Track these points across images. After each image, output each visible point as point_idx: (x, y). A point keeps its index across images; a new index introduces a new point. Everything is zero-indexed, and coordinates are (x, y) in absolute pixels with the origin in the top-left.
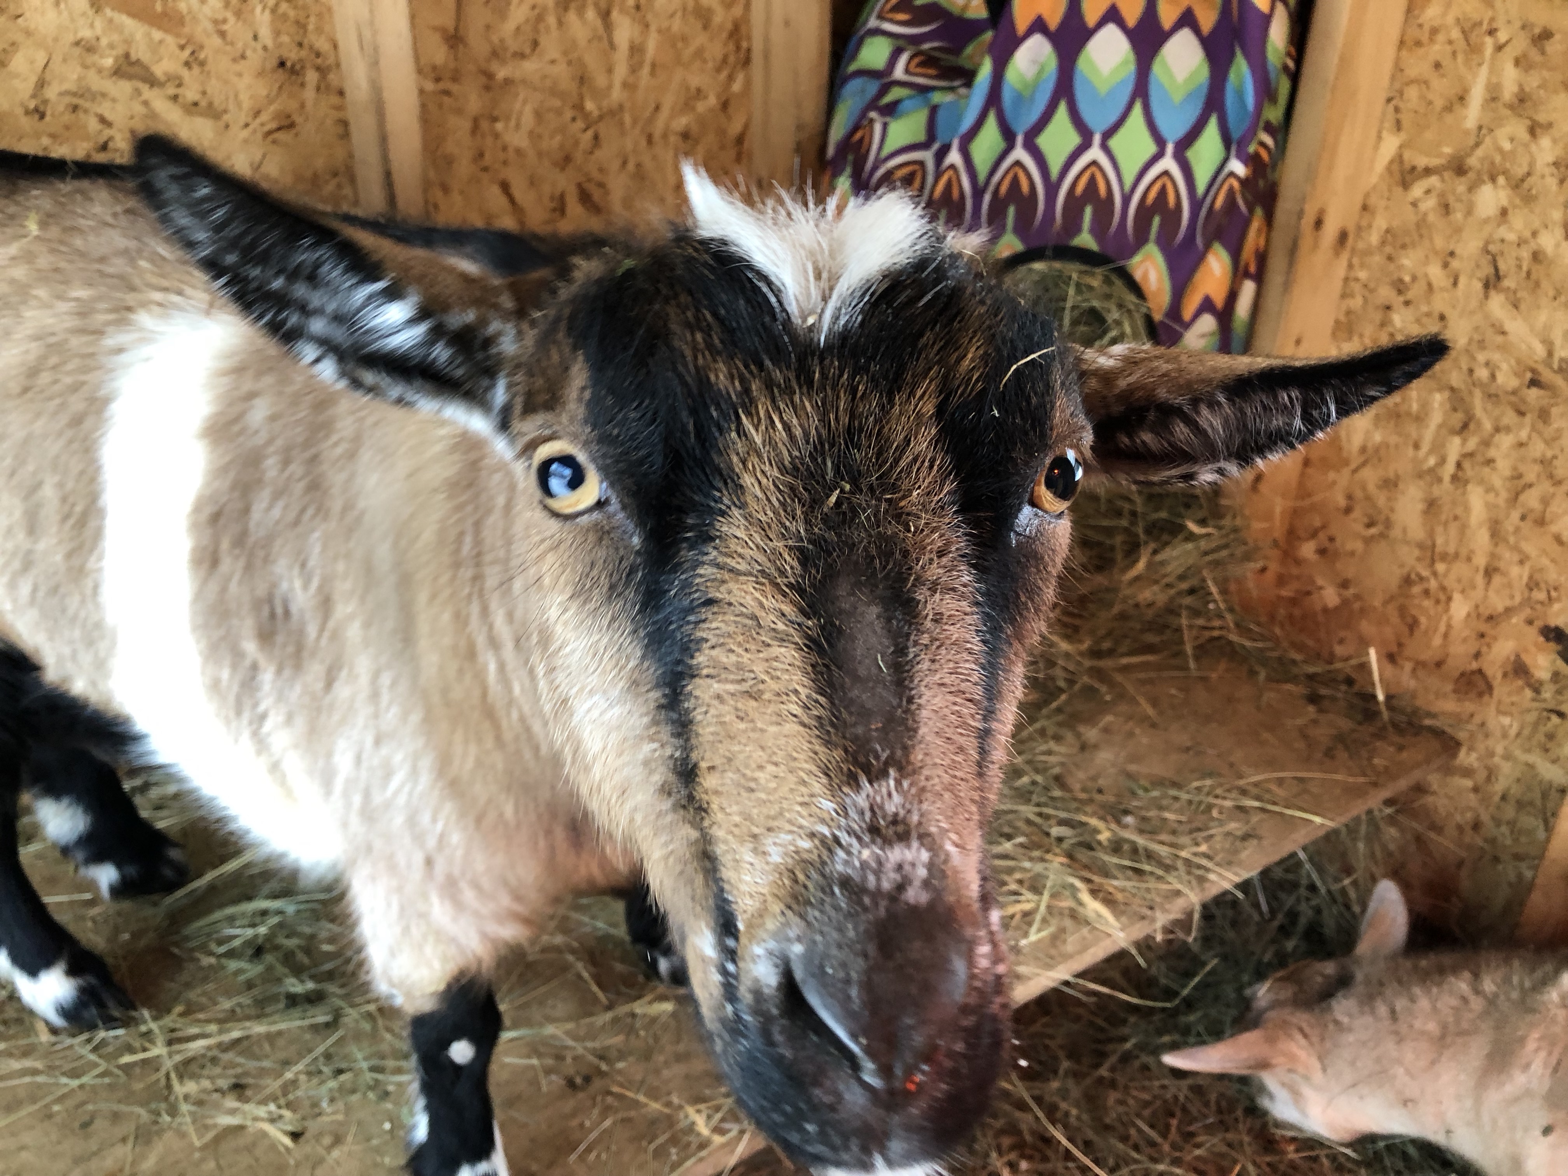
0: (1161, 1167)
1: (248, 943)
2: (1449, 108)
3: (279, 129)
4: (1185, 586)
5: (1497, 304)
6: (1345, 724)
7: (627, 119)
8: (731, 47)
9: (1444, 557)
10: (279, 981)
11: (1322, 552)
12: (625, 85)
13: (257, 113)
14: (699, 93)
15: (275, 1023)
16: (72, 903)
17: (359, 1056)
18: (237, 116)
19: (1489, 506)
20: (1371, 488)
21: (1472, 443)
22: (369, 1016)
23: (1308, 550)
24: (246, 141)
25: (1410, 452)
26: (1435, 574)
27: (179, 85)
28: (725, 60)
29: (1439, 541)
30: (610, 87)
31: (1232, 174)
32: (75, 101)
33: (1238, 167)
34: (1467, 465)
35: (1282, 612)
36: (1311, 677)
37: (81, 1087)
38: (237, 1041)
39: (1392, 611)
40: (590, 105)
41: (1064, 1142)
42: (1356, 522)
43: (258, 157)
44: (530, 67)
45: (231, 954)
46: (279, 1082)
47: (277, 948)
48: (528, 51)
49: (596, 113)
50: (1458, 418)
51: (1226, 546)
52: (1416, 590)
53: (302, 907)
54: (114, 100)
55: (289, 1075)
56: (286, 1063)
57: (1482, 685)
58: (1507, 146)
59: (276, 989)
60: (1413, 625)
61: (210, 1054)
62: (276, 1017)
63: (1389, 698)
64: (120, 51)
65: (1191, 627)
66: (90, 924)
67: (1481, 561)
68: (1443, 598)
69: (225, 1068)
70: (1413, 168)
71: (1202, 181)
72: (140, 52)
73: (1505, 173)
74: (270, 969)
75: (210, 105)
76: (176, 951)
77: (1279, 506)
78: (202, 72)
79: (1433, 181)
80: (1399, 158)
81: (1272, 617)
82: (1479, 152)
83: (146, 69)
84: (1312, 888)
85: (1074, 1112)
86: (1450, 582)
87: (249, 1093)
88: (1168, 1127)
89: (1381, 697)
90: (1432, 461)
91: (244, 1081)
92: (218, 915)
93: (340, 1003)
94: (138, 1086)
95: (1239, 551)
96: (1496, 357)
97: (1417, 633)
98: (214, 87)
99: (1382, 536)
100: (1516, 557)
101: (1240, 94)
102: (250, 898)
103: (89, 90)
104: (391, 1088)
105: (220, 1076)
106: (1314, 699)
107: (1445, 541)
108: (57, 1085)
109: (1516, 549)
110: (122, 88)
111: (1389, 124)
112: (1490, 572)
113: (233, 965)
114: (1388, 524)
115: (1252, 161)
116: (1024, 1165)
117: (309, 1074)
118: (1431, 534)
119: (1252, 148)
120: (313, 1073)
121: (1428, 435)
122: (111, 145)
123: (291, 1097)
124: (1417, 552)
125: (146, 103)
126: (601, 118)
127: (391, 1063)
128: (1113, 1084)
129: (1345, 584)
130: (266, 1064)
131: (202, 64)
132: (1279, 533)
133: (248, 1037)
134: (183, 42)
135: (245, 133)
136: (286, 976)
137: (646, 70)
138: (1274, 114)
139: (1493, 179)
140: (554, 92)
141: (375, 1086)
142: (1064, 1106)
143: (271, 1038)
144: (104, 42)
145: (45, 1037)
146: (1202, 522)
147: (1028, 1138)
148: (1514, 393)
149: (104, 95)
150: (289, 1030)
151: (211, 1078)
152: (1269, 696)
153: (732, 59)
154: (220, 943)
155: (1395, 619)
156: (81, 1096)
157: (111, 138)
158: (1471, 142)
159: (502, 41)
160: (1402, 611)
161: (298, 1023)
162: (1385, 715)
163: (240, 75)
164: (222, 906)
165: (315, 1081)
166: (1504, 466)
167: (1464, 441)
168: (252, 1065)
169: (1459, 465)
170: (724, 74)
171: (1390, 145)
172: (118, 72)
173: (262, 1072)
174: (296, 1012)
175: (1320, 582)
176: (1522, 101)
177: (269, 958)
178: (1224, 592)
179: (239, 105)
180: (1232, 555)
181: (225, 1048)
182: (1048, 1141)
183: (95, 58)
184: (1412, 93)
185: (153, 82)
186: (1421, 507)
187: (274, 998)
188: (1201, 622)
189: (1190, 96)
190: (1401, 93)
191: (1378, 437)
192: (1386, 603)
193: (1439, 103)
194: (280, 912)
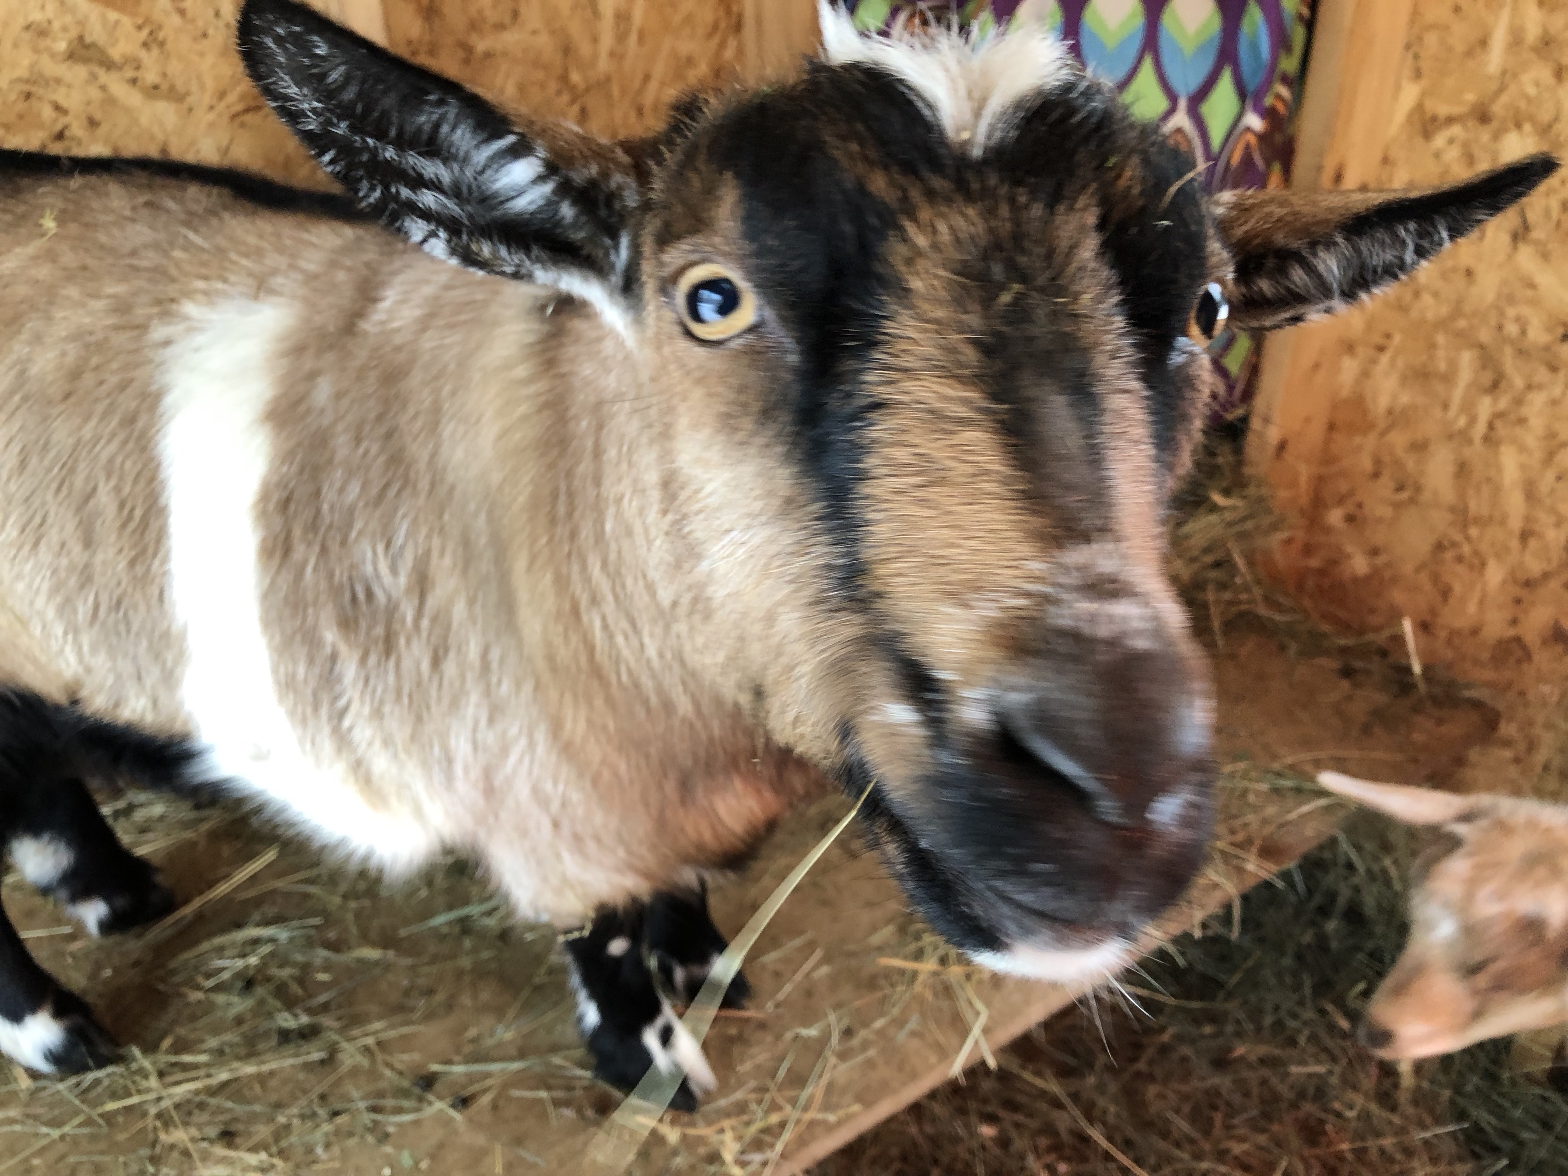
0: (1205, 1165)
1: (238, 975)
2: (1469, 53)
3: (247, 111)
4: (1209, 559)
5: (1526, 258)
6: (1381, 698)
7: (616, 91)
8: (721, 13)
9: (1477, 521)
10: (270, 1015)
11: (1350, 519)
12: (612, 54)
13: (222, 95)
14: (690, 61)
15: (264, 1062)
16: (52, 938)
17: (355, 1094)
18: (201, 98)
19: (1523, 467)
20: (1400, 452)
21: (1503, 403)
22: (367, 1050)
23: (1335, 517)
24: (211, 125)
25: (1438, 412)
26: (1468, 539)
27: (138, 68)
28: (715, 28)
29: (1473, 505)
30: (595, 57)
31: (1248, 129)
32: (27, 88)
33: (1254, 122)
34: (1499, 424)
35: (1310, 583)
36: (1344, 651)
37: (62, 1138)
38: (225, 1085)
39: (1424, 579)
40: (575, 77)
41: (1104, 1143)
42: (1385, 487)
43: (225, 142)
44: (511, 39)
45: (219, 988)
46: (271, 1127)
47: (268, 979)
48: (507, 20)
49: (582, 86)
50: (1487, 378)
51: (1251, 516)
52: (1449, 555)
53: (296, 933)
54: (69, 86)
55: (282, 1119)
56: (278, 1106)
57: (1519, 653)
58: (1532, 91)
59: (265, 1025)
60: (1446, 593)
61: (198, 1099)
62: (268, 1056)
63: (1427, 669)
64: (74, 33)
65: (1218, 602)
66: (70, 960)
67: (1516, 523)
68: (1476, 561)
69: (213, 1113)
70: (1434, 119)
71: (1217, 136)
72: (96, 33)
73: (1531, 119)
74: (262, 1002)
75: (172, 88)
76: (161, 987)
77: (1304, 473)
78: (162, 53)
79: (1456, 130)
80: (1419, 108)
81: (1300, 587)
82: (1504, 98)
83: (102, 52)
84: (1350, 866)
85: (1112, 1109)
86: (1484, 547)
87: (238, 1140)
88: (1210, 1122)
89: (1417, 668)
90: (1462, 422)
91: (233, 1128)
92: (205, 946)
93: (335, 1037)
94: (121, 1137)
95: (1266, 521)
96: (1526, 311)
97: (1451, 600)
98: (175, 67)
99: (1412, 501)
100: (1552, 520)
101: (1254, 47)
102: (239, 925)
103: (41, 75)
104: (391, 1129)
105: (209, 1123)
106: (1347, 673)
107: (1477, 505)
108: (36, 1135)
109: (1553, 510)
110: (78, 73)
111: (1407, 72)
112: (1525, 536)
113: (220, 999)
114: (1418, 489)
115: (1269, 114)
116: (1063, 1168)
117: (303, 1117)
118: (1462, 496)
119: (1269, 101)
120: (308, 1116)
121: (1457, 395)
122: (67, 133)
123: (284, 1144)
124: (1449, 517)
125: (103, 88)
126: (588, 90)
127: (389, 1102)
128: (1151, 1078)
129: (1375, 552)
130: (257, 1108)
131: (162, 44)
132: (1304, 500)
133: (236, 1080)
134: (140, 22)
135: (211, 117)
136: (279, 1010)
137: (633, 38)
138: (1290, 64)
139: (1518, 126)
140: (537, 63)
141: (375, 1128)
142: (1101, 1102)
143: (262, 1079)
144: (56, 25)
145: (25, 1083)
146: (1227, 492)
147: (1065, 1136)
148: (1547, 348)
149: (58, 81)
150: (282, 1069)
151: (200, 1127)
152: (1302, 671)
153: (723, 25)
154: (208, 976)
155: (1427, 586)
156: (62, 1148)
157: (66, 127)
158: (1493, 86)
159: (480, 12)
160: (1435, 578)
161: (290, 1061)
162: (1422, 687)
163: (202, 55)
164: (210, 935)
165: (309, 1124)
166: (1537, 423)
167: (1495, 401)
168: (240, 1109)
169: (1491, 426)
170: (716, 40)
171: (1410, 94)
172: (71, 56)
173: (253, 1118)
174: (290, 1049)
175: (1349, 549)
176: (1547, 44)
177: (260, 991)
178: (1251, 563)
179: (202, 87)
180: (1257, 528)
181: (212, 1092)
182: (1085, 1139)
183: (48, 42)
184: (1431, 39)
185: (109, 65)
186: (1450, 469)
187: (266, 1034)
188: (1227, 596)
189: (1201, 50)
190: (1420, 39)
191: (1405, 399)
192: (1418, 570)
193: (1460, 47)
194: (272, 940)
